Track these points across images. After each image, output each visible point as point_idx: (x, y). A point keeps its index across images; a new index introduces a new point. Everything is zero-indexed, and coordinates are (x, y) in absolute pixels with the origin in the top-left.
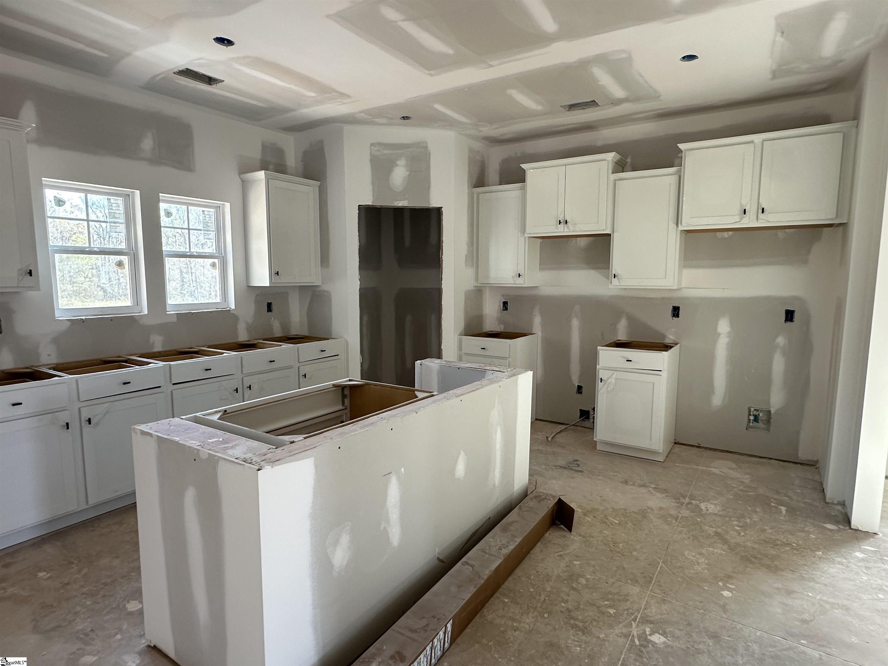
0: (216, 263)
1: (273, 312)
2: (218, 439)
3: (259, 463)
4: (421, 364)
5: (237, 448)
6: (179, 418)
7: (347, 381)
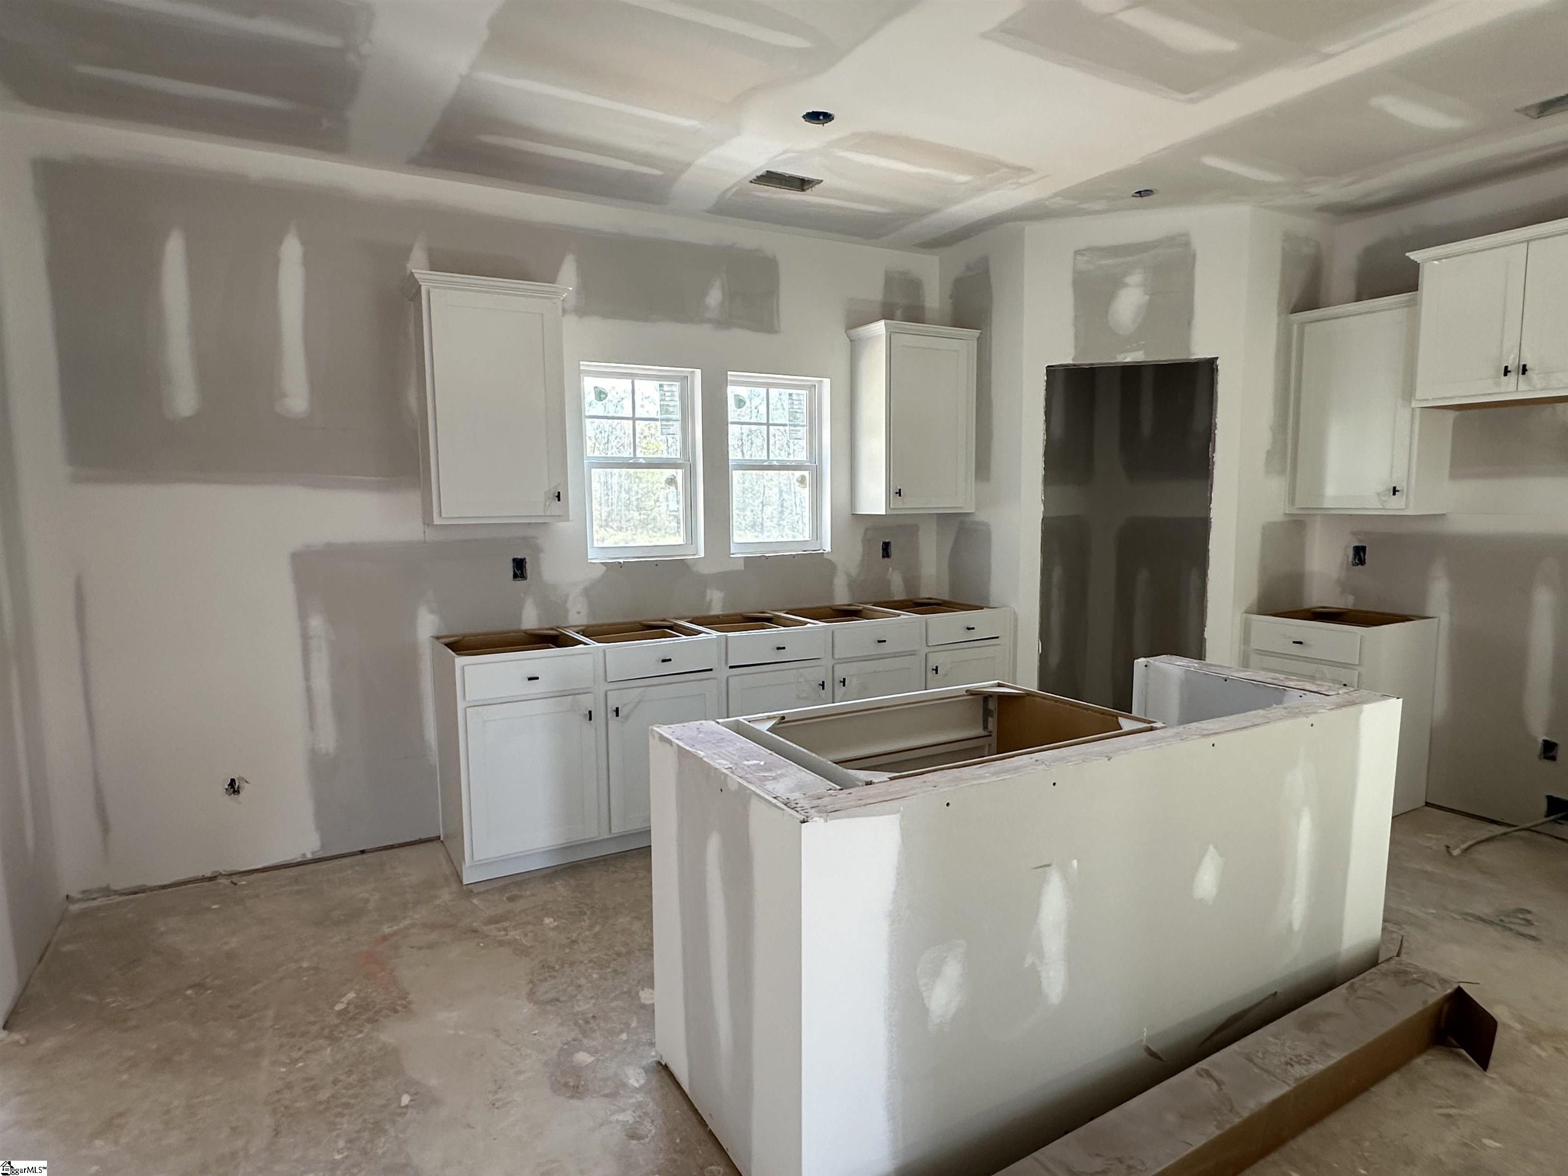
0: (805, 477)
1: (892, 557)
2: (758, 762)
3: (806, 811)
4: (1146, 666)
5: (781, 780)
6: (714, 721)
7: (992, 686)
